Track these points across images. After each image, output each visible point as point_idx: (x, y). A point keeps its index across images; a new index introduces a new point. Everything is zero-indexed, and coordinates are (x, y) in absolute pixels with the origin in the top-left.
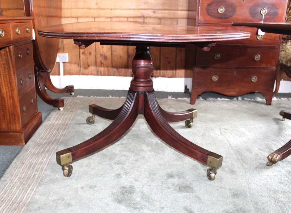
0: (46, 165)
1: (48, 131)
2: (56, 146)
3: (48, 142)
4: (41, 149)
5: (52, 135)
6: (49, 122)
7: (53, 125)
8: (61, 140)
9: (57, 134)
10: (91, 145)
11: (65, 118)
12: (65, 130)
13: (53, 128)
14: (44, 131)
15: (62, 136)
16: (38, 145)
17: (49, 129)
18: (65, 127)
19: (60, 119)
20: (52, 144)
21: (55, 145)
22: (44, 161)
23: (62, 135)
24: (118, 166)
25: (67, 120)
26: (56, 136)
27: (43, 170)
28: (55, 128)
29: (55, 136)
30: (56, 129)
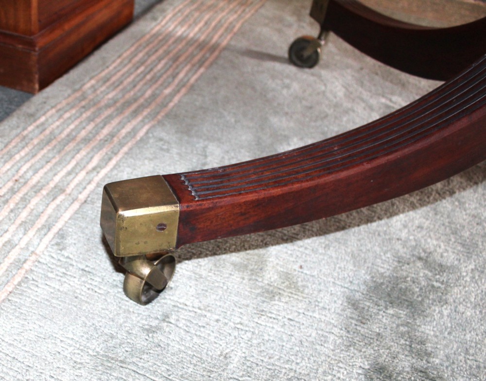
0: (76, 206)
1: (141, 55)
2: (146, 128)
3: (122, 101)
4: (84, 124)
5: (148, 77)
6: (154, 24)
7: (164, 39)
8: (171, 105)
9: (165, 76)
10: (296, 186)
11: (213, 24)
12: (200, 67)
13: (161, 52)
14: (125, 55)
15: (183, 91)
16: (83, 103)
17: (147, 49)
18: (203, 56)
19: (196, 23)
20: (136, 113)
21: (142, 121)
22: (72, 185)
23: (184, 86)
24: (391, 311)
25: (219, 33)
26: (159, 82)
27: (49, 230)
28: (167, 53)
29: (156, 81)
30: (171, 55)
